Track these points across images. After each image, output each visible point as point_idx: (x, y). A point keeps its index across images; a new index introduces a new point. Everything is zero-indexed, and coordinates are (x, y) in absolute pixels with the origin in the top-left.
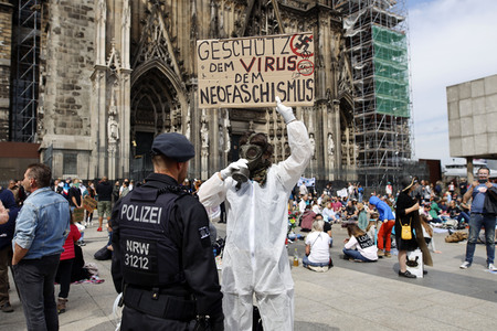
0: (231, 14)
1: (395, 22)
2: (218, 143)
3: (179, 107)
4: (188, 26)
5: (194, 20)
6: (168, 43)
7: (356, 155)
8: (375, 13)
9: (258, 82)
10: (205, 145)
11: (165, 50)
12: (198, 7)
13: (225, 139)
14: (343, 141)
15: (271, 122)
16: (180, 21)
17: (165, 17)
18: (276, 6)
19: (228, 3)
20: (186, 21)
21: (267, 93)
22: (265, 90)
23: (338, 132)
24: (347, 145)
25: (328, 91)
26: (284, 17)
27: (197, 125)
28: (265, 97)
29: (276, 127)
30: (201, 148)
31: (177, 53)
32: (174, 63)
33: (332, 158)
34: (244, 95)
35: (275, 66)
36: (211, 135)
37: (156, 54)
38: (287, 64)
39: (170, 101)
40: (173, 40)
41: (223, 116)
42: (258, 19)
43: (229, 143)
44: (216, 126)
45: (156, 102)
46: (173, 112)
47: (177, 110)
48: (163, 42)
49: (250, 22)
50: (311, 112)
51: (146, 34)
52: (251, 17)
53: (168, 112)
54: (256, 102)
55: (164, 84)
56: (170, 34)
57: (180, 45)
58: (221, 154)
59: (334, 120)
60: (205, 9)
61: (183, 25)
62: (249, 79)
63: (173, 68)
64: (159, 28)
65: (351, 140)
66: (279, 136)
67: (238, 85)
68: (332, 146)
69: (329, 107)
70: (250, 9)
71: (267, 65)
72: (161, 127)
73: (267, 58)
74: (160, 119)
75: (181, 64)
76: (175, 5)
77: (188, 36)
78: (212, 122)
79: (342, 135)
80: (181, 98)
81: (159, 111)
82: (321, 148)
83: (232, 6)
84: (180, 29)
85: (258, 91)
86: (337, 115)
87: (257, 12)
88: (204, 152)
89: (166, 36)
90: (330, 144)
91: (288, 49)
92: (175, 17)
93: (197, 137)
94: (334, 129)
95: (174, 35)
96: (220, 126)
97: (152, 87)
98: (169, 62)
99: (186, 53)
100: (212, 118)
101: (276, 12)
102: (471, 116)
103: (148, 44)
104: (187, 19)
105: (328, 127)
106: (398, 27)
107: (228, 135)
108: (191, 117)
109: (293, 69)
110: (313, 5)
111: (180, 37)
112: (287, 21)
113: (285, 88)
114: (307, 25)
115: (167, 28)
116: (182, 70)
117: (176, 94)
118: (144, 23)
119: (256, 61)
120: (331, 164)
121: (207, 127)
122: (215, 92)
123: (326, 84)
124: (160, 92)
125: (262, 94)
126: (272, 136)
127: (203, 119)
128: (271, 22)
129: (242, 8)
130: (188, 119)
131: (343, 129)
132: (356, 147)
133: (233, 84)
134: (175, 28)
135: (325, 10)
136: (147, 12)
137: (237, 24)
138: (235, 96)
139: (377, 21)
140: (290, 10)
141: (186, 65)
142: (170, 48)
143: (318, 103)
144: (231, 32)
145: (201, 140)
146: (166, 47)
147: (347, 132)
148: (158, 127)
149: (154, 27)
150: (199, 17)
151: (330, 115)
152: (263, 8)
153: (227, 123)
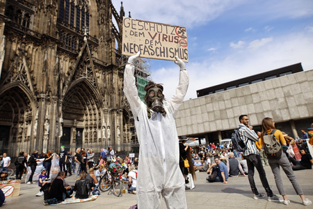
0: (67, 63)
1: (146, 76)
2: (55, 132)
3: (31, 110)
4: (41, 66)
5: (46, 63)
6: (27, 73)
7: (130, 138)
8: (138, 71)
9: (158, 45)
10: (46, 133)
11: (25, 77)
12: (49, 57)
13: (59, 129)
14: (124, 130)
15: (87, 120)
16: (37, 62)
17: (27, 59)
18: (91, 62)
19: (66, 57)
20: (40, 63)
21: (164, 52)
22: (162, 50)
23: (122, 125)
24: (126, 132)
25: (117, 105)
26: (95, 68)
27: (42, 121)
28: (163, 54)
29: (89, 123)
30: (43, 135)
31: (32, 79)
32: (30, 85)
33: (119, 139)
34: (150, 51)
35: (168, 39)
36: (51, 127)
37: (18, 79)
38: (174, 40)
39: (25, 107)
40: (31, 72)
41: (59, 116)
42: (82, 67)
43: (62, 132)
44: (54, 122)
45: (15, 106)
46: (26, 113)
47: (29, 112)
48: (24, 72)
49: (77, 68)
50: (108, 116)
51: (13, 67)
52: (78, 65)
53: (23, 113)
54: (158, 56)
55: (22, 97)
56: (29, 69)
57: (35, 75)
58: (56, 138)
59: (120, 120)
60: (53, 58)
61: (38, 65)
62: (154, 43)
63: (29, 88)
64: (22, 65)
65: (128, 130)
66: (91, 128)
67: (147, 46)
68: (119, 133)
69: (117, 113)
70: (77, 62)
71: (163, 38)
72: (17, 122)
73: (164, 35)
74: (17, 118)
75: (34, 86)
76: (34, 54)
77: (41, 71)
78: (52, 119)
79: (124, 127)
80: (33, 105)
81: (16, 112)
82: (113, 134)
83: (68, 59)
84: (36, 67)
85: (158, 51)
86: (122, 117)
87: (82, 64)
88: (46, 137)
89: (26, 69)
90: (118, 132)
91: (174, 32)
92: (33, 60)
93: (42, 128)
94: (120, 124)
95: (32, 70)
96: (57, 122)
97: (13, 98)
98: (27, 84)
99: (39, 80)
100: (52, 117)
101: (91, 65)
102: (180, 118)
103: (14, 72)
104: (41, 63)
105: (117, 123)
106: (148, 78)
107: (61, 127)
108: (39, 116)
109: (177, 43)
110: (110, 64)
111: (36, 71)
112: (97, 70)
113: (173, 51)
114: (106, 73)
115: (28, 65)
116: (35, 89)
117: (29, 102)
118: (13, 61)
119: (158, 35)
120: (118, 142)
121: (49, 122)
122: (132, 46)
123: (116, 102)
124: (18, 101)
125: (161, 52)
126: (87, 128)
127: (46, 117)
128: (88, 69)
129: (74, 61)
130: (36, 117)
131: (124, 124)
132: (130, 133)
133: (144, 44)
134: (32, 66)
135: (116, 67)
136: (16, 55)
137: (70, 68)
138: (145, 51)
139: (139, 74)
140: (98, 65)
141: (38, 87)
142: (28, 76)
143: (112, 111)
144: (66, 72)
145: (44, 130)
146: (26, 75)
147: (126, 126)
148: (14, 122)
149: (19, 64)
150: (49, 62)
151: (118, 117)
152: (85, 62)
153: (61, 120)
